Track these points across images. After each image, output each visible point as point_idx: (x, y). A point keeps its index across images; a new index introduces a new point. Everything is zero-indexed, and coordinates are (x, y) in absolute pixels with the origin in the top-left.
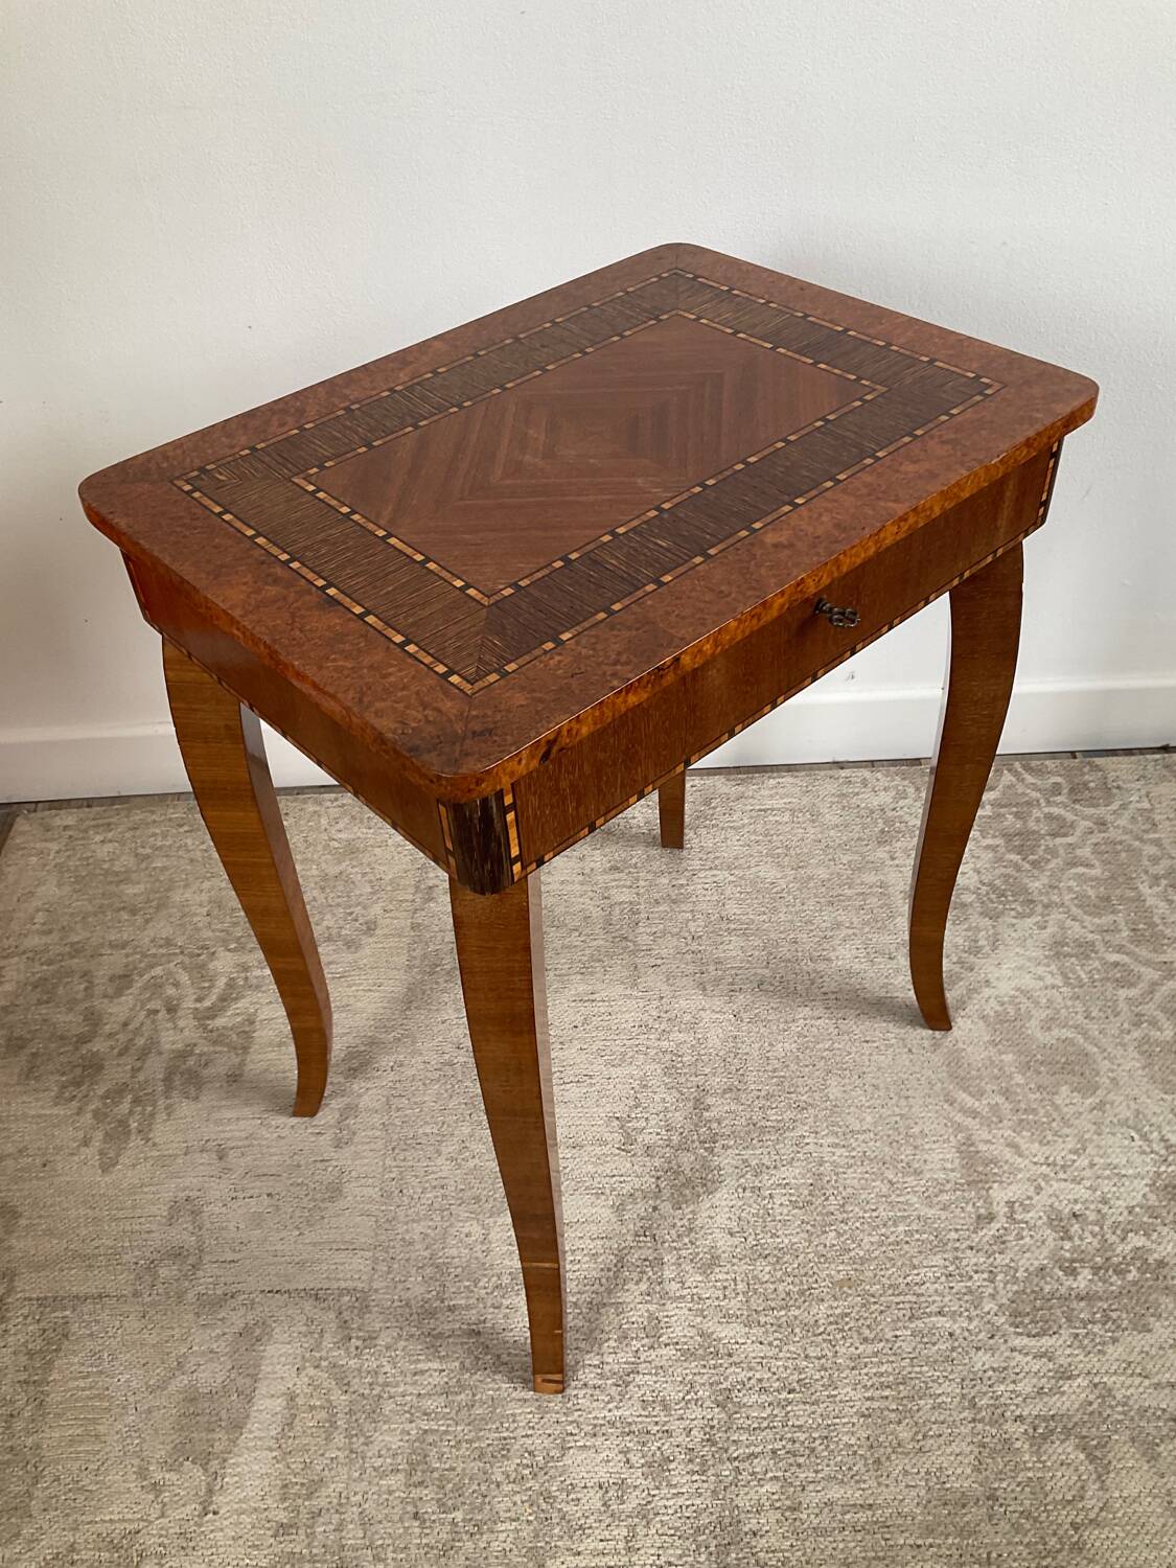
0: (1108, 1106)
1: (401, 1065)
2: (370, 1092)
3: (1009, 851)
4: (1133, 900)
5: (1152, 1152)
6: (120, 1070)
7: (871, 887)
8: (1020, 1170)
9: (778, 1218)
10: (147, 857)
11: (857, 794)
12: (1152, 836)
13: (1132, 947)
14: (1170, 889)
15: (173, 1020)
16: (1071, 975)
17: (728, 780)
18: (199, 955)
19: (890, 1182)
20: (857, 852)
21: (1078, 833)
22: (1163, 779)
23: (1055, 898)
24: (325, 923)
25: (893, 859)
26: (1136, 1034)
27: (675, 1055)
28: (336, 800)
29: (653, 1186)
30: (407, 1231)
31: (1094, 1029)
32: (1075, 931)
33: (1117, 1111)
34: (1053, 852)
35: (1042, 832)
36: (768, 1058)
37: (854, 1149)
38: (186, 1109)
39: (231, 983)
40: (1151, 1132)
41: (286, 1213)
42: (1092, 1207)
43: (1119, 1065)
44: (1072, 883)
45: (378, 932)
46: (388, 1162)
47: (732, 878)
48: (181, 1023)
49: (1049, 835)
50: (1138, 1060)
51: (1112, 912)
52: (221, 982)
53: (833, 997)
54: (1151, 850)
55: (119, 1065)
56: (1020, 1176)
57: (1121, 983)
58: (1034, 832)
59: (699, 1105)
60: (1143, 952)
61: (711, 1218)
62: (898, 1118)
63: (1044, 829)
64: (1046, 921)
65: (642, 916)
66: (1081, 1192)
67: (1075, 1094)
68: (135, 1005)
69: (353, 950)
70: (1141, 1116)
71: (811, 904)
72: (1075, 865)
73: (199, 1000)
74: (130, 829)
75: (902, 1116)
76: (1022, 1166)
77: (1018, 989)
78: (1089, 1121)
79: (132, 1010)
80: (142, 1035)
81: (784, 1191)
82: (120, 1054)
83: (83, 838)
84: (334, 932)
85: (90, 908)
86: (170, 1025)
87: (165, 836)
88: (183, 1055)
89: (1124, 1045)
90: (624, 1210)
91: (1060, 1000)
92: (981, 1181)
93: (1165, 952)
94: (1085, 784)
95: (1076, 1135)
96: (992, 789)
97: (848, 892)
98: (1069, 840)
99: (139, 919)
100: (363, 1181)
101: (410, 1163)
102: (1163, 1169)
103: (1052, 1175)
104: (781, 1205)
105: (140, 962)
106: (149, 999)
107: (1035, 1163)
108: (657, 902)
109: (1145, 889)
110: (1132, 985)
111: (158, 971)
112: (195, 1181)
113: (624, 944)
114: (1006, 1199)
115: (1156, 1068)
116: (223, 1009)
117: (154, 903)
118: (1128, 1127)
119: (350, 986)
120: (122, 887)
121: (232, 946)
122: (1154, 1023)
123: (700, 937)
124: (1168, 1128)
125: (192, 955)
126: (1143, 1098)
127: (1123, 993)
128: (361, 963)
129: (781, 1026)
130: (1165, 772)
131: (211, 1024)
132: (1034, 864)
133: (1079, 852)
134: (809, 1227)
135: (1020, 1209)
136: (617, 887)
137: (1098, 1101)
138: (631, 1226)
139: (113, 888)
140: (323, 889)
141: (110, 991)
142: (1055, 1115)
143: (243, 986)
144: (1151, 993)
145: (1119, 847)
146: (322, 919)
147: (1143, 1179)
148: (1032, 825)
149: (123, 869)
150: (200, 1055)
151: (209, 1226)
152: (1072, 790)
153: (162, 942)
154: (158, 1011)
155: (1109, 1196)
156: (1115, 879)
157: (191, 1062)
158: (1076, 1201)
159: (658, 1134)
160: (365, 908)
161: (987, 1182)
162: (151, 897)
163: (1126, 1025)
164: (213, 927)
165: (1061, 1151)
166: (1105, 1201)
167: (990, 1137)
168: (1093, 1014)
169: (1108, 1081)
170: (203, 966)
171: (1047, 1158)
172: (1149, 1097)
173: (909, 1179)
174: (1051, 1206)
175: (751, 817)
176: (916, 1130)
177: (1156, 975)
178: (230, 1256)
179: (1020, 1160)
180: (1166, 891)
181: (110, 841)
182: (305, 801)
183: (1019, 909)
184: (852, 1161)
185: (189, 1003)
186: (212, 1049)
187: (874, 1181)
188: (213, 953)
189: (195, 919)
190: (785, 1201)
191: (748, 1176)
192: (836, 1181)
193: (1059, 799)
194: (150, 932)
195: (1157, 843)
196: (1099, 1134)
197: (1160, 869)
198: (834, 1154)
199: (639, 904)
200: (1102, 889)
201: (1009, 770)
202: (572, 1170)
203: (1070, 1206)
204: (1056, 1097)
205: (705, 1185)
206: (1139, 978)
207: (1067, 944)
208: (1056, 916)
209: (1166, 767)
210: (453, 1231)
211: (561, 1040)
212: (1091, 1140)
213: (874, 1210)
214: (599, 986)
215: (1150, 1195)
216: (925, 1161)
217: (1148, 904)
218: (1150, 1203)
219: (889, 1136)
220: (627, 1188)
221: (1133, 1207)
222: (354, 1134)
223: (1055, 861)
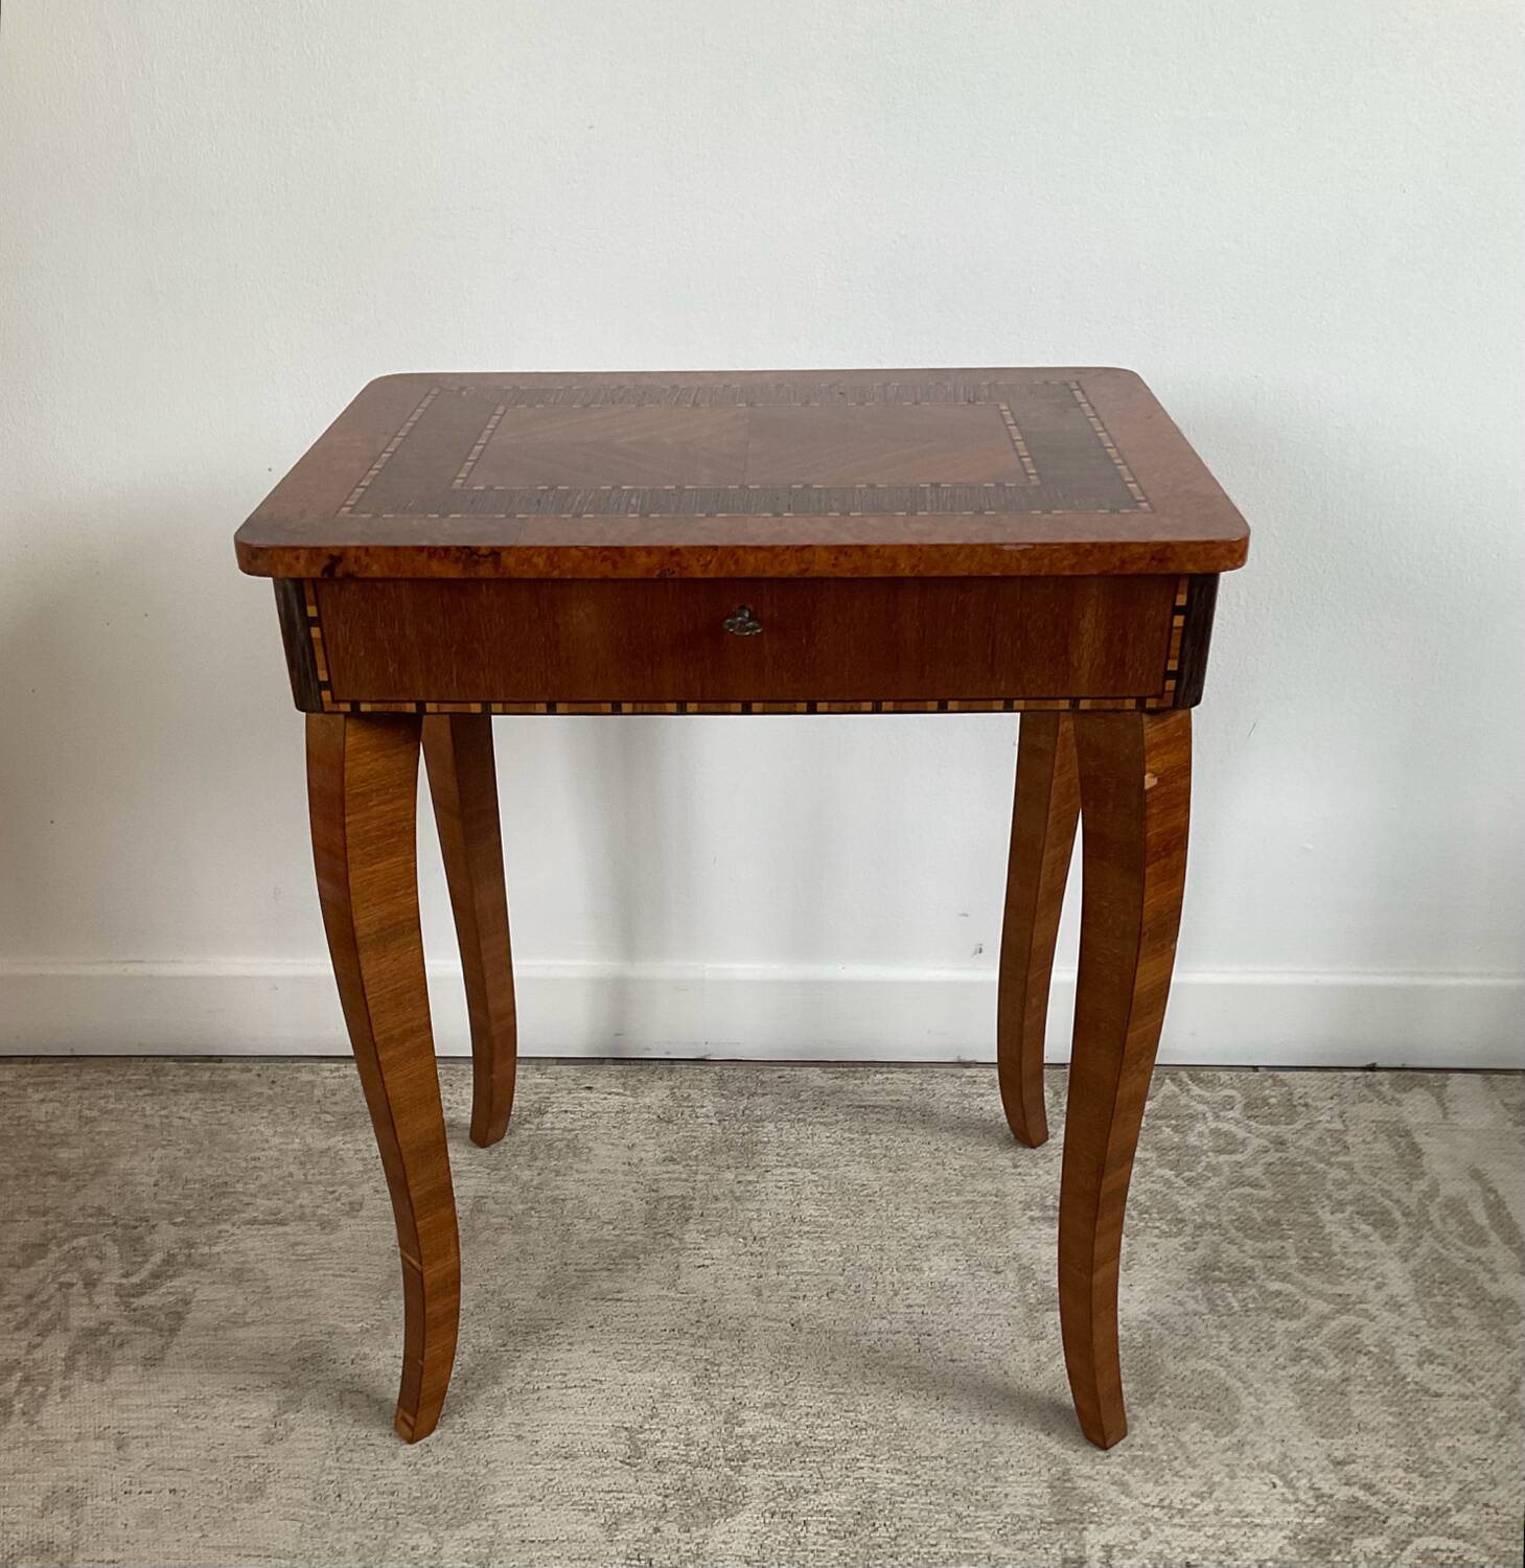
0: (1247, 1447)
1: (365, 1359)
2: (321, 1385)
3: (1161, 1166)
4: (1308, 1225)
5: (1296, 1501)
6: (14, 1345)
7: (984, 1195)
8: (1125, 1511)
9: (810, 1548)
10: (94, 1120)
11: (982, 1095)
12: (1341, 1159)
13: (1301, 1276)
14: (1355, 1216)
15: (89, 1295)
16: (1219, 1302)
17: (824, 1072)
18: (136, 1227)
19: (959, 1515)
20: (972, 1158)
21: (1250, 1150)
22: (1363, 1099)
23: (1210, 1218)
24: (298, 1202)
25: (1016, 1167)
26: (1294, 1370)
27: (713, 1364)
28: (337, 1069)
29: (659, 1505)
30: (338, 1540)
31: (1240, 1361)
32: (1232, 1253)
33: (1258, 1453)
34: (1215, 1170)
35: (1205, 1148)
36: (827, 1373)
37: (919, 1477)
38: (85, 1391)
39: (169, 1260)
40: (1298, 1480)
41: (189, 1511)
42: (1213, 1557)
43: (1267, 1403)
44: (1235, 1204)
45: (363, 1213)
46: (329, 1463)
47: (815, 1178)
48: (98, 1299)
49: (1213, 1151)
50: (1292, 1399)
51: (1280, 1238)
52: (158, 1257)
53: (920, 1310)
54: (1342, 1174)
55: (12, 1339)
56: (1123, 1518)
57: (1279, 1313)
58: (1195, 1147)
59: (732, 1419)
60: (1314, 1282)
61: (725, 1543)
62: (979, 1446)
63: (1207, 1143)
64: (1197, 1243)
65: (695, 1211)
66: (1199, 1540)
67: (1206, 1432)
68: (45, 1278)
69: (327, 1231)
70: (1288, 1461)
71: (907, 1210)
72: (1242, 1184)
73: (127, 1275)
74: (78, 1089)
75: (985, 1444)
76: (1129, 1507)
77: (1150, 1314)
78: (1220, 1462)
79: (40, 1281)
80: (48, 1309)
81: (823, 1519)
82: (17, 1329)
83: (19, 1096)
84: (307, 1211)
85: (12, 1171)
86: (86, 1300)
87: (119, 1099)
88: (93, 1334)
89: (1276, 1382)
90: (617, 1530)
91: (1202, 1327)
92: (1074, 1520)
93: (1341, 1284)
94: (1265, 1101)
95: (1201, 1477)
96: (1151, 1098)
97: (955, 1199)
98: (1239, 1157)
99: (69, 1186)
100: (293, 1482)
101: (356, 1466)
102: (1308, 1520)
103: (1166, 1519)
104: (817, 1533)
105: (61, 1232)
106: (64, 1272)
107: (1147, 1505)
108: (716, 1199)
109: (1325, 1215)
110: (1297, 1317)
111: (83, 1241)
112: (81, 1470)
113: (668, 1240)
114: (1103, 1542)
115: (1315, 1408)
116: (154, 1287)
117: (91, 1170)
118: (1272, 1472)
119: (316, 1270)
120: (54, 1150)
121: (179, 1220)
122: (1317, 1360)
123: (763, 1238)
124: (1320, 1475)
125: (125, 1227)
126: (1295, 1441)
127: (1281, 1325)
128: (335, 1245)
129: (849, 1339)
130: (1366, 1091)
131: (136, 1302)
132: (1189, 1181)
133: (1247, 1172)
134: (848, 1560)
135: (1120, 1555)
136: (670, 1179)
137: (1235, 1440)
138: (623, 1548)
139: (45, 1151)
140: (303, 1164)
141: (19, 1260)
142: (1178, 1453)
143: (185, 1264)
144: (1319, 1327)
145: (1299, 1169)
146: (296, 1197)
147: (1281, 1530)
148: (1192, 1140)
149: (61, 1132)
150: (116, 1335)
151: (90, 1521)
152: (1247, 1106)
153: (90, 1211)
154: (72, 1285)
155: (1234, 1547)
156: (1289, 1202)
157: (103, 1341)
158: (1192, 1550)
159: (675, 1448)
160: (351, 1187)
161: (1082, 1523)
162: (91, 1161)
163: (1281, 1360)
164: (159, 1198)
165: (1179, 1493)
166: (1229, 1552)
167: (1094, 1472)
168: (1241, 1346)
169: (1250, 1420)
170: (139, 1239)
171: (1161, 1500)
172: (1300, 1440)
173: (984, 1514)
174: (1160, 1553)
175: (847, 1114)
176: (1000, 1460)
177: (1325, 1308)
178: (109, 1555)
179: (1127, 1500)
180: (1351, 1218)
181: (51, 1101)
182: (298, 1070)
183: (1164, 1227)
184: (915, 1490)
185: (113, 1278)
186: (132, 1329)
187: (937, 1512)
188: (153, 1227)
189: (139, 1188)
190: (822, 1529)
191: (781, 1499)
192: (891, 1511)
193: (1231, 1114)
194: (79, 1201)
195: (1348, 1167)
196: (1232, 1478)
197: (1346, 1195)
198: (892, 1481)
199: (693, 1199)
200: (1271, 1212)
201: (1172, 1080)
202: (560, 1482)
203: (1184, 1555)
204: (1182, 1433)
205: (725, 1507)
206: (1305, 1309)
207: (1220, 1269)
208: (1209, 1237)
209: (1369, 1086)
210: (396, 1542)
211: (570, 1340)
212: (1220, 1483)
213: (932, 1545)
214: (629, 1284)
215: (1288, 1549)
216: (1006, 1495)
217: (1327, 1230)
218: (1286, 1558)
219: (965, 1464)
220: (625, 1506)
221: (1265, 1561)
222: (292, 1429)
223: (1217, 1179)
